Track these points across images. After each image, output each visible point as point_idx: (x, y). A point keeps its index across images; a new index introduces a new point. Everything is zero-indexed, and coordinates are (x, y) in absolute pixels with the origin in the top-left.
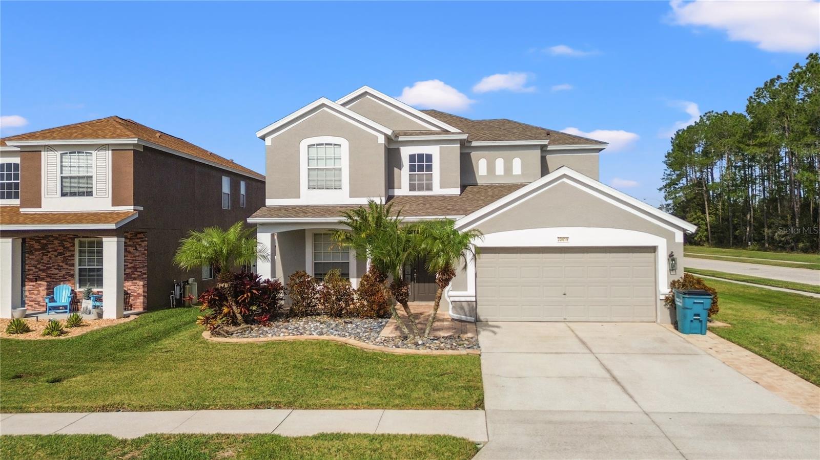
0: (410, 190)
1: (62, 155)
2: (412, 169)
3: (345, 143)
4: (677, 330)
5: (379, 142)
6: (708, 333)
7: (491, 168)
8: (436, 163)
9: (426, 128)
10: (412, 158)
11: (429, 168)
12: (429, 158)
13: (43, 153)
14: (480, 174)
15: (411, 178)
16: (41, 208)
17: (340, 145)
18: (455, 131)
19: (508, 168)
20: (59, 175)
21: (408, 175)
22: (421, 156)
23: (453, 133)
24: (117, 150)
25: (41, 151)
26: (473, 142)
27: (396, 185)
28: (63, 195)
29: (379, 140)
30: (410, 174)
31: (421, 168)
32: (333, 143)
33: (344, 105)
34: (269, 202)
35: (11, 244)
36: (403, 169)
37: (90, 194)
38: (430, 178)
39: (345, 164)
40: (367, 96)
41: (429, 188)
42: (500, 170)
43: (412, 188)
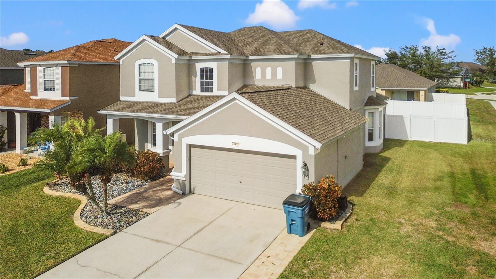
0: (201, 92)
1: (44, 69)
2: (202, 77)
3: (156, 63)
5: (173, 63)
7: (263, 74)
8: (215, 74)
9: (210, 50)
10: (202, 70)
11: (211, 77)
12: (211, 70)
13: (37, 68)
14: (257, 78)
15: (202, 83)
16: (37, 96)
17: (153, 64)
18: (223, 53)
19: (274, 74)
20: (43, 80)
21: (200, 81)
22: (206, 69)
24: (63, 66)
25: (37, 67)
26: (250, 56)
27: (193, 88)
28: (45, 90)
29: (172, 61)
30: (201, 81)
31: (207, 78)
32: (150, 63)
34: (123, 98)
35: (19, 116)
36: (197, 77)
37: (54, 90)
38: (212, 83)
39: (156, 77)
40: (178, 30)
42: (269, 75)
43: (202, 90)
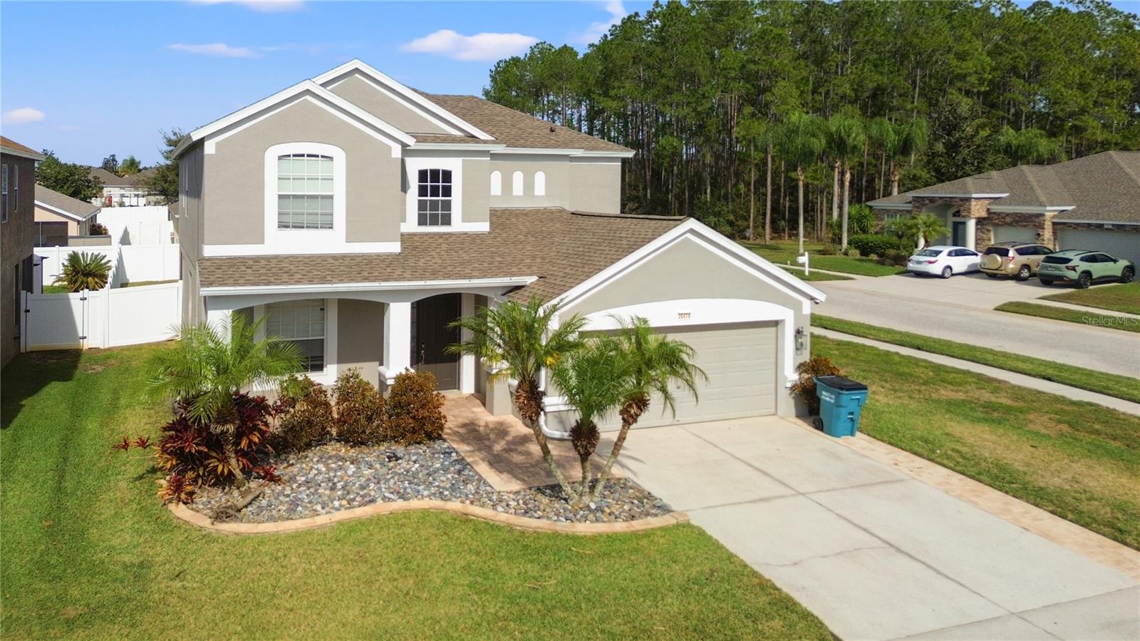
0: (419, 225)
2: (423, 191)
3: (339, 155)
4: (822, 430)
5: (393, 156)
6: (858, 434)
7: (507, 185)
8: (456, 184)
9: (444, 130)
10: (423, 175)
11: (447, 192)
12: (447, 175)
14: (492, 194)
15: (422, 205)
17: (331, 158)
18: (486, 138)
19: (529, 186)
21: (417, 201)
22: (435, 173)
23: (485, 142)
29: (393, 152)
30: (419, 200)
31: (435, 192)
32: (320, 154)
33: (324, 85)
34: (207, 251)
36: (409, 192)
38: (447, 206)
39: (339, 190)
40: (357, 75)
41: (447, 221)
42: (518, 189)
43: (422, 221)
